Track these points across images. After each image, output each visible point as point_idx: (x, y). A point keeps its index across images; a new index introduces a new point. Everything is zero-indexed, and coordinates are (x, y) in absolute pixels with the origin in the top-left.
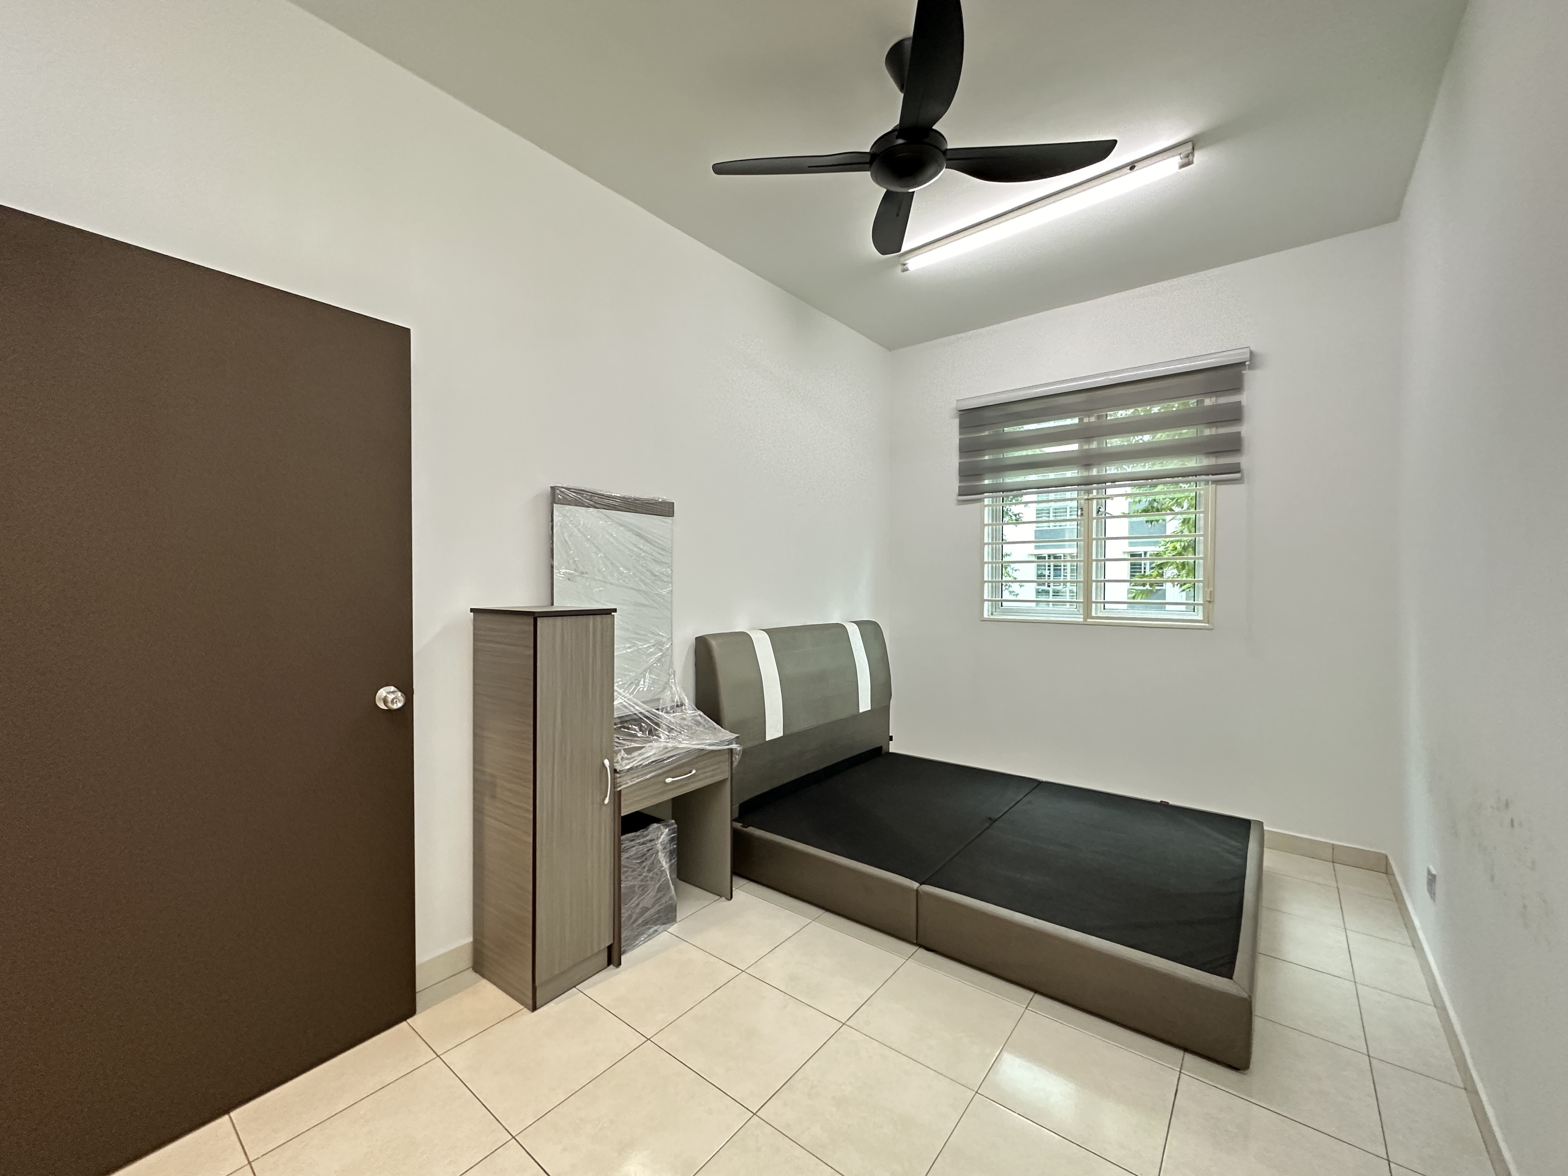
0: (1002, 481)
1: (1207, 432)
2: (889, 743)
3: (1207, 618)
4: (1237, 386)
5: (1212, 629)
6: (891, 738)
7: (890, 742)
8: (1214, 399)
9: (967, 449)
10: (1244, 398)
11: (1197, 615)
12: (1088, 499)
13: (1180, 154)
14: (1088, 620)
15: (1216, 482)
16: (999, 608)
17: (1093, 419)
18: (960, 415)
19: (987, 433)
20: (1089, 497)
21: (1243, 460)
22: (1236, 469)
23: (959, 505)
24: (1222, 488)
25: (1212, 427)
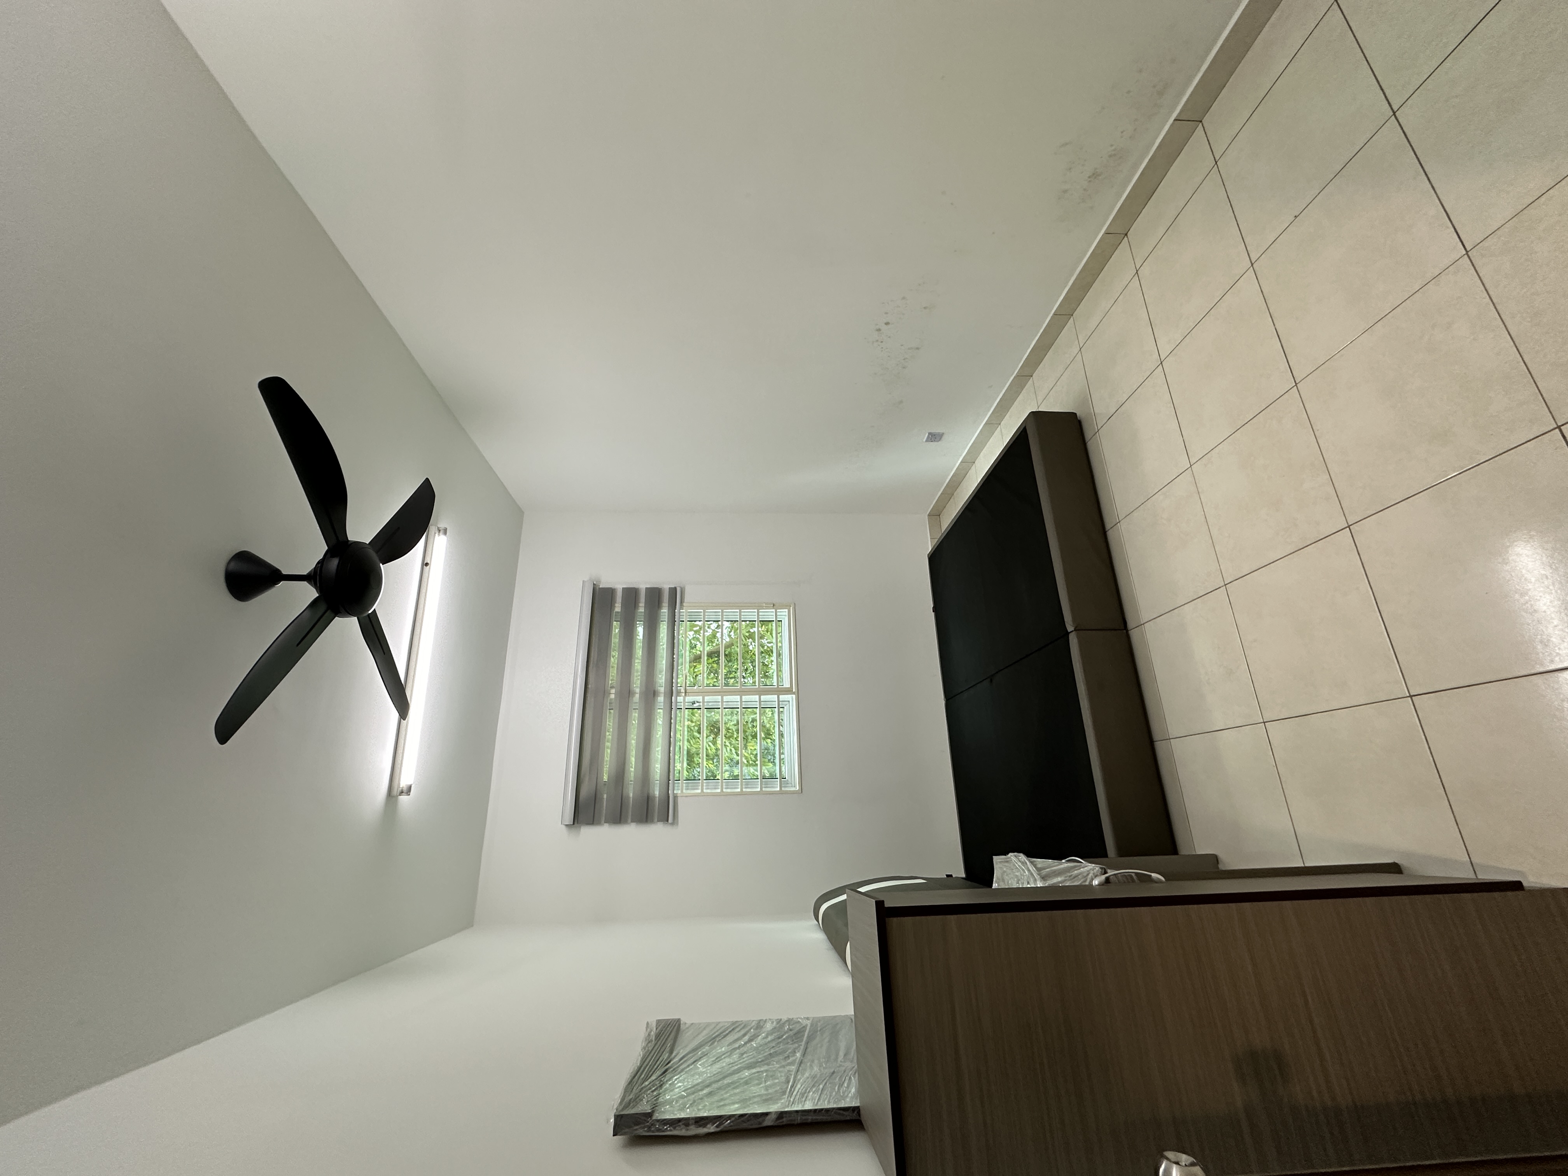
0: (658, 782)
1: (641, 609)
2: (956, 877)
3: (787, 606)
4: (611, 592)
5: (795, 604)
6: (950, 876)
7: (954, 876)
8: (617, 605)
9: (618, 818)
10: (619, 588)
11: (784, 618)
12: (686, 692)
13: (435, 533)
14: (794, 691)
15: (682, 602)
16: (788, 780)
17: (613, 691)
18: (577, 823)
19: (605, 796)
20: (684, 691)
21: (666, 587)
22: (673, 591)
23: (678, 824)
24: (685, 601)
25: (638, 605)
